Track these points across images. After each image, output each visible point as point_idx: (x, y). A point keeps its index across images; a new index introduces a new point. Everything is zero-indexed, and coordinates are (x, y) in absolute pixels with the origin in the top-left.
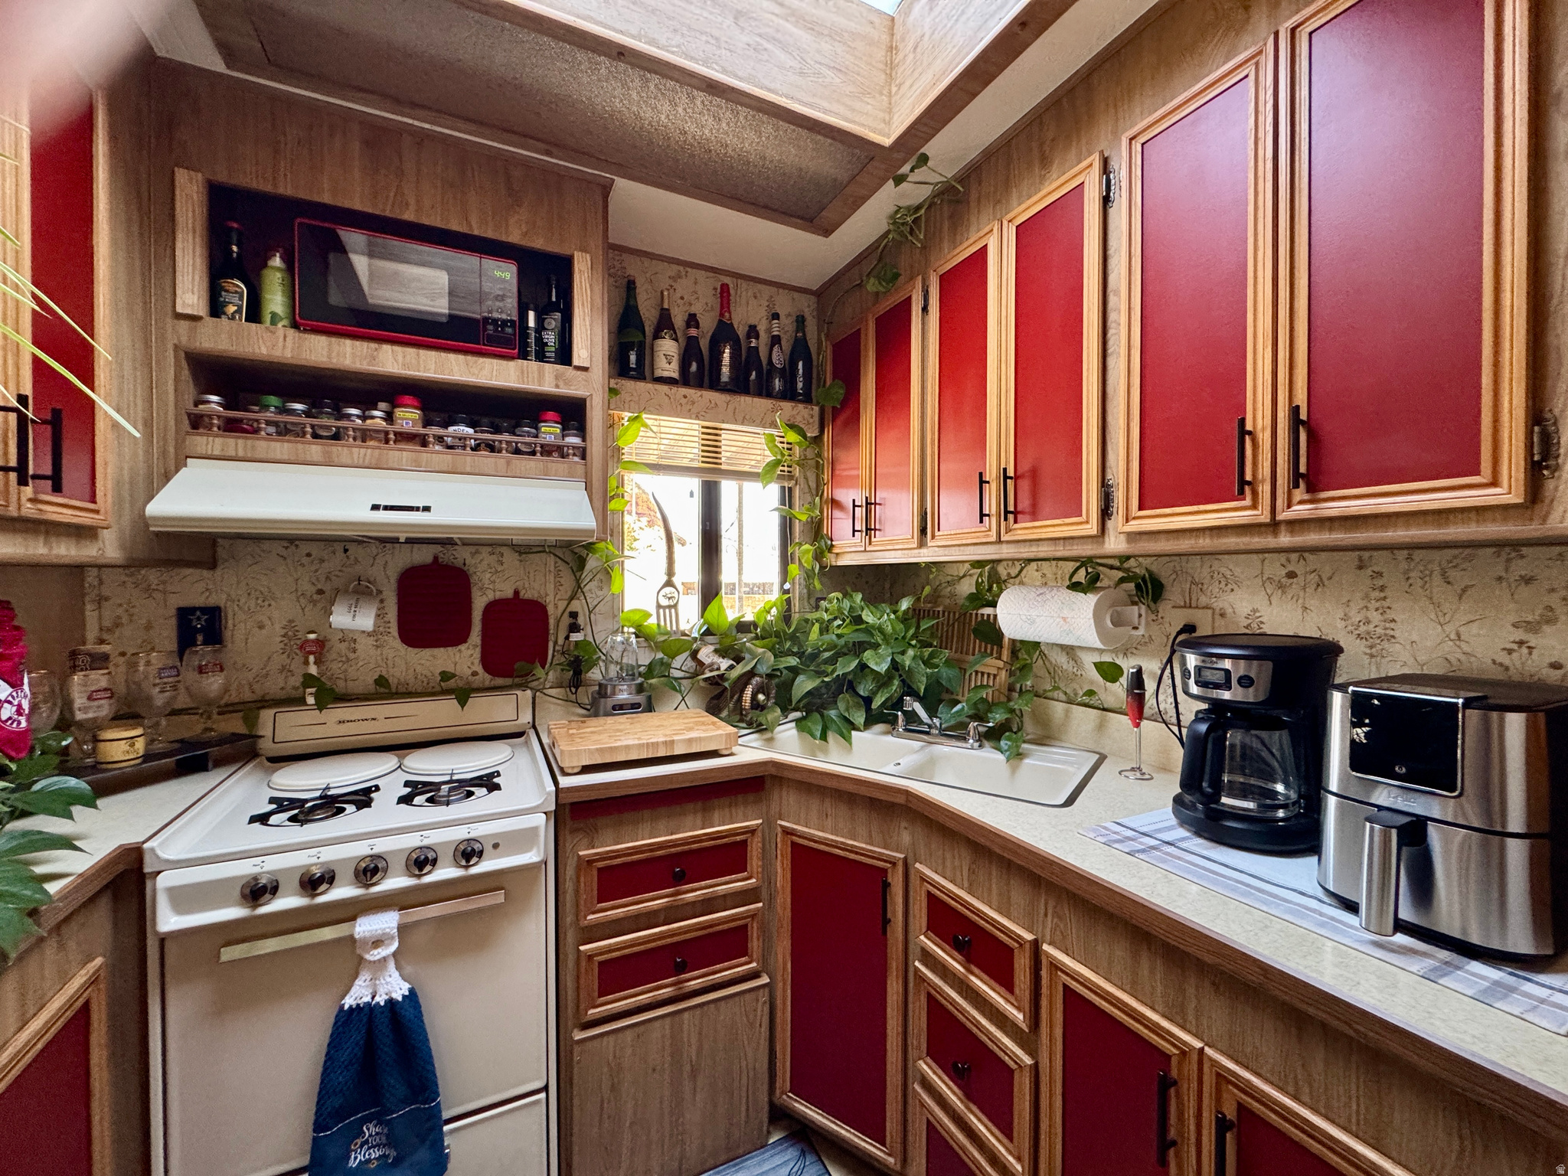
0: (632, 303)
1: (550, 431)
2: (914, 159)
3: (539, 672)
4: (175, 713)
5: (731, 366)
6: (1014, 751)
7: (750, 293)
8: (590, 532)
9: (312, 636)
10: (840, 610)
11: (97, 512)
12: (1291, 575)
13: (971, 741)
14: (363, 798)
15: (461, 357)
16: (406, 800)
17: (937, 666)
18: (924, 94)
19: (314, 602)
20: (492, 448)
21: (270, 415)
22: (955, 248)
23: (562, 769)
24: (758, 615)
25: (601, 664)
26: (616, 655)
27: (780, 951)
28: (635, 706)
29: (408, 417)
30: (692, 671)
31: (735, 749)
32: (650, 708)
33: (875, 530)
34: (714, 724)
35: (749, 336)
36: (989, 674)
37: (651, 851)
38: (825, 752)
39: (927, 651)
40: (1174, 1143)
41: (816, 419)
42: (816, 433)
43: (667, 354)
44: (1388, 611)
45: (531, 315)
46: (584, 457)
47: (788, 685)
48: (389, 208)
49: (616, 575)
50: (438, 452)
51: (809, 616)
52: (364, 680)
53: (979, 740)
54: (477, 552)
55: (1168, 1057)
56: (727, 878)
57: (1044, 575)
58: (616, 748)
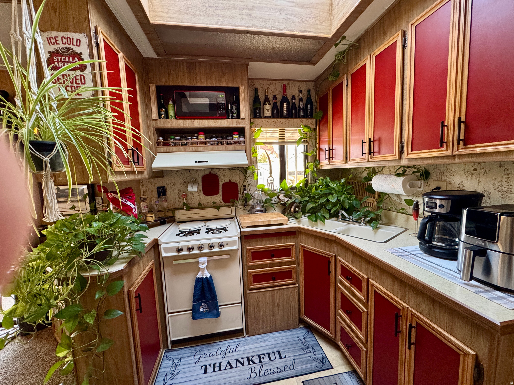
0: (257, 95)
1: (236, 137)
2: (341, 38)
3: (236, 202)
4: (159, 211)
5: (287, 110)
6: (376, 227)
7: (293, 85)
8: (247, 165)
9: (184, 193)
10: (322, 183)
11: (144, 168)
12: (475, 170)
13: (362, 223)
14: (198, 231)
15: (213, 120)
16: (207, 232)
17: (352, 200)
18: (341, 20)
19: (184, 185)
20: (222, 143)
21: (172, 141)
22: (356, 64)
23: (242, 227)
24: (297, 185)
25: (253, 199)
26: (256, 197)
27: (301, 278)
28: (261, 211)
29: (202, 137)
30: (278, 201)
31: (288, 223)
32: (265, 211)
33: (332, 158)
34: (282, 216)
35: (292, 99)
36: (371, 203)
37: (265, 249)
38: (317, 225)
39: (349, 196)
40: (400, 332)
41: (315, 123)
42: (315, 127)
43: (267, 109)
44: (510, 182)
45: (229, 105)
46: (245, 144)
47: (305, 206)
48: (194, 83)
49: (255, 175)
50: (209, 146)
51: (313, 185)
52: (196, 204)
53: (365, 223)
54: (220, 170)
55: (399, 310)
56: (286, 258)
57: (390, 171)
58: (255, 222)
